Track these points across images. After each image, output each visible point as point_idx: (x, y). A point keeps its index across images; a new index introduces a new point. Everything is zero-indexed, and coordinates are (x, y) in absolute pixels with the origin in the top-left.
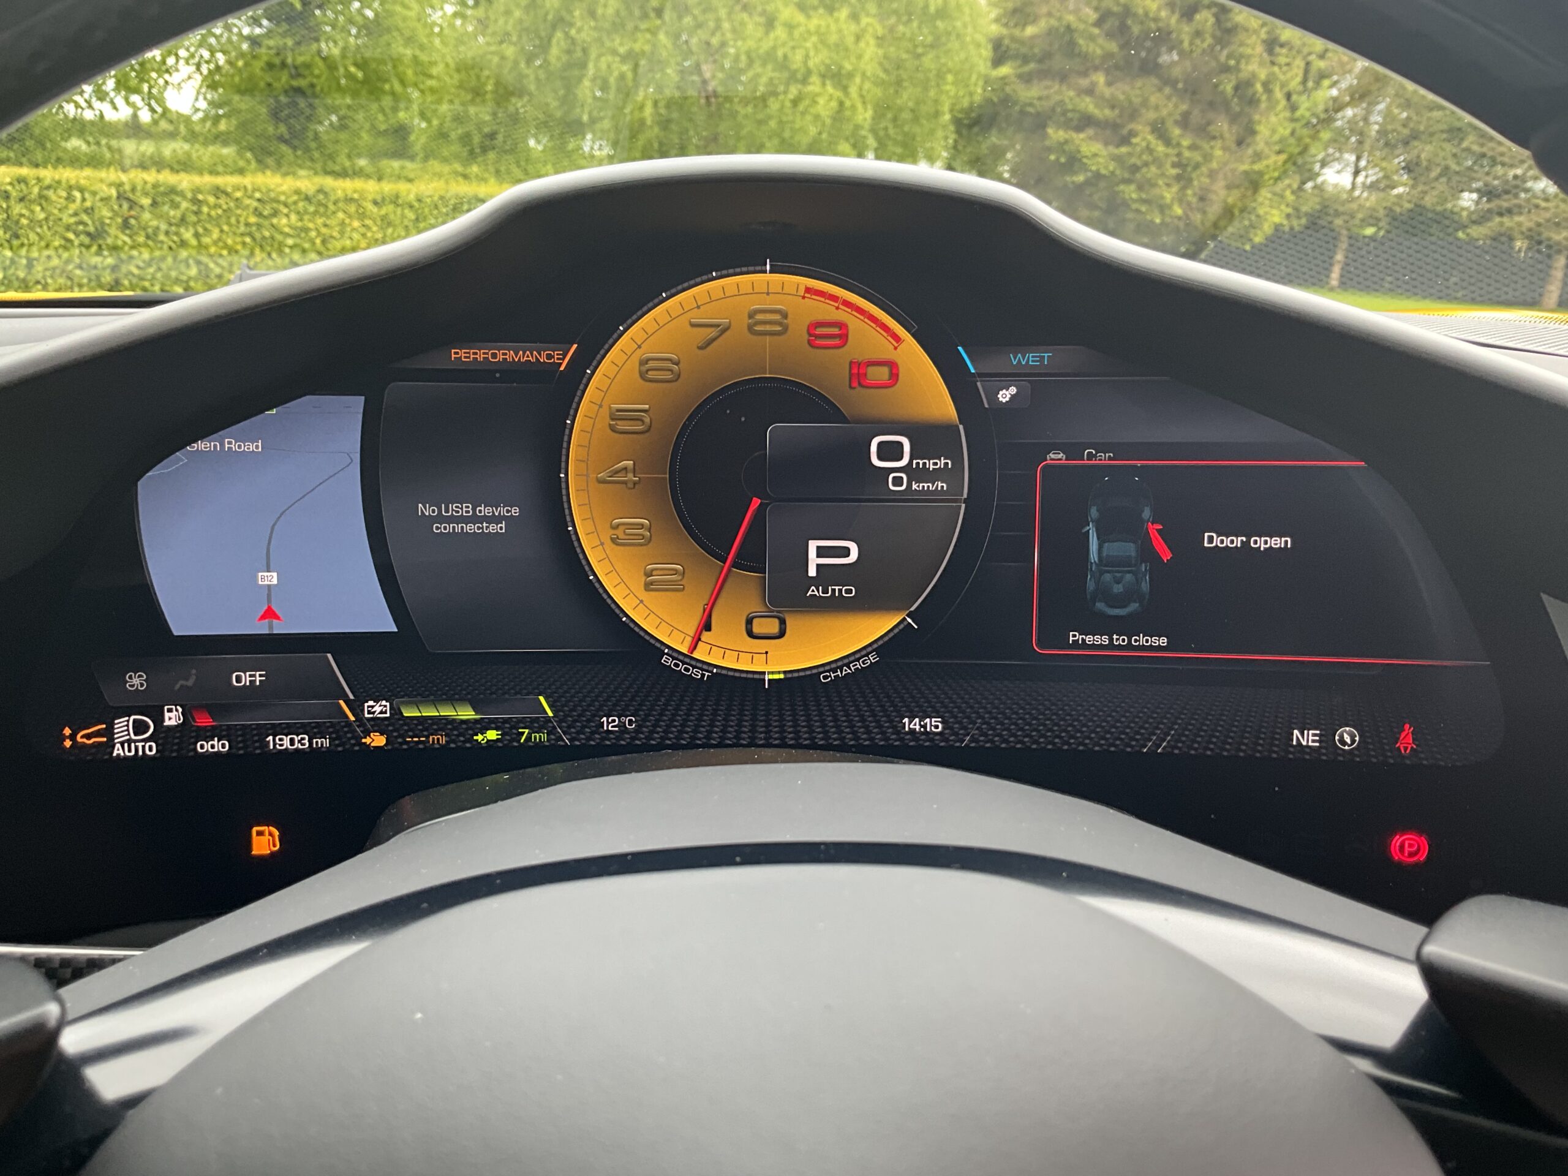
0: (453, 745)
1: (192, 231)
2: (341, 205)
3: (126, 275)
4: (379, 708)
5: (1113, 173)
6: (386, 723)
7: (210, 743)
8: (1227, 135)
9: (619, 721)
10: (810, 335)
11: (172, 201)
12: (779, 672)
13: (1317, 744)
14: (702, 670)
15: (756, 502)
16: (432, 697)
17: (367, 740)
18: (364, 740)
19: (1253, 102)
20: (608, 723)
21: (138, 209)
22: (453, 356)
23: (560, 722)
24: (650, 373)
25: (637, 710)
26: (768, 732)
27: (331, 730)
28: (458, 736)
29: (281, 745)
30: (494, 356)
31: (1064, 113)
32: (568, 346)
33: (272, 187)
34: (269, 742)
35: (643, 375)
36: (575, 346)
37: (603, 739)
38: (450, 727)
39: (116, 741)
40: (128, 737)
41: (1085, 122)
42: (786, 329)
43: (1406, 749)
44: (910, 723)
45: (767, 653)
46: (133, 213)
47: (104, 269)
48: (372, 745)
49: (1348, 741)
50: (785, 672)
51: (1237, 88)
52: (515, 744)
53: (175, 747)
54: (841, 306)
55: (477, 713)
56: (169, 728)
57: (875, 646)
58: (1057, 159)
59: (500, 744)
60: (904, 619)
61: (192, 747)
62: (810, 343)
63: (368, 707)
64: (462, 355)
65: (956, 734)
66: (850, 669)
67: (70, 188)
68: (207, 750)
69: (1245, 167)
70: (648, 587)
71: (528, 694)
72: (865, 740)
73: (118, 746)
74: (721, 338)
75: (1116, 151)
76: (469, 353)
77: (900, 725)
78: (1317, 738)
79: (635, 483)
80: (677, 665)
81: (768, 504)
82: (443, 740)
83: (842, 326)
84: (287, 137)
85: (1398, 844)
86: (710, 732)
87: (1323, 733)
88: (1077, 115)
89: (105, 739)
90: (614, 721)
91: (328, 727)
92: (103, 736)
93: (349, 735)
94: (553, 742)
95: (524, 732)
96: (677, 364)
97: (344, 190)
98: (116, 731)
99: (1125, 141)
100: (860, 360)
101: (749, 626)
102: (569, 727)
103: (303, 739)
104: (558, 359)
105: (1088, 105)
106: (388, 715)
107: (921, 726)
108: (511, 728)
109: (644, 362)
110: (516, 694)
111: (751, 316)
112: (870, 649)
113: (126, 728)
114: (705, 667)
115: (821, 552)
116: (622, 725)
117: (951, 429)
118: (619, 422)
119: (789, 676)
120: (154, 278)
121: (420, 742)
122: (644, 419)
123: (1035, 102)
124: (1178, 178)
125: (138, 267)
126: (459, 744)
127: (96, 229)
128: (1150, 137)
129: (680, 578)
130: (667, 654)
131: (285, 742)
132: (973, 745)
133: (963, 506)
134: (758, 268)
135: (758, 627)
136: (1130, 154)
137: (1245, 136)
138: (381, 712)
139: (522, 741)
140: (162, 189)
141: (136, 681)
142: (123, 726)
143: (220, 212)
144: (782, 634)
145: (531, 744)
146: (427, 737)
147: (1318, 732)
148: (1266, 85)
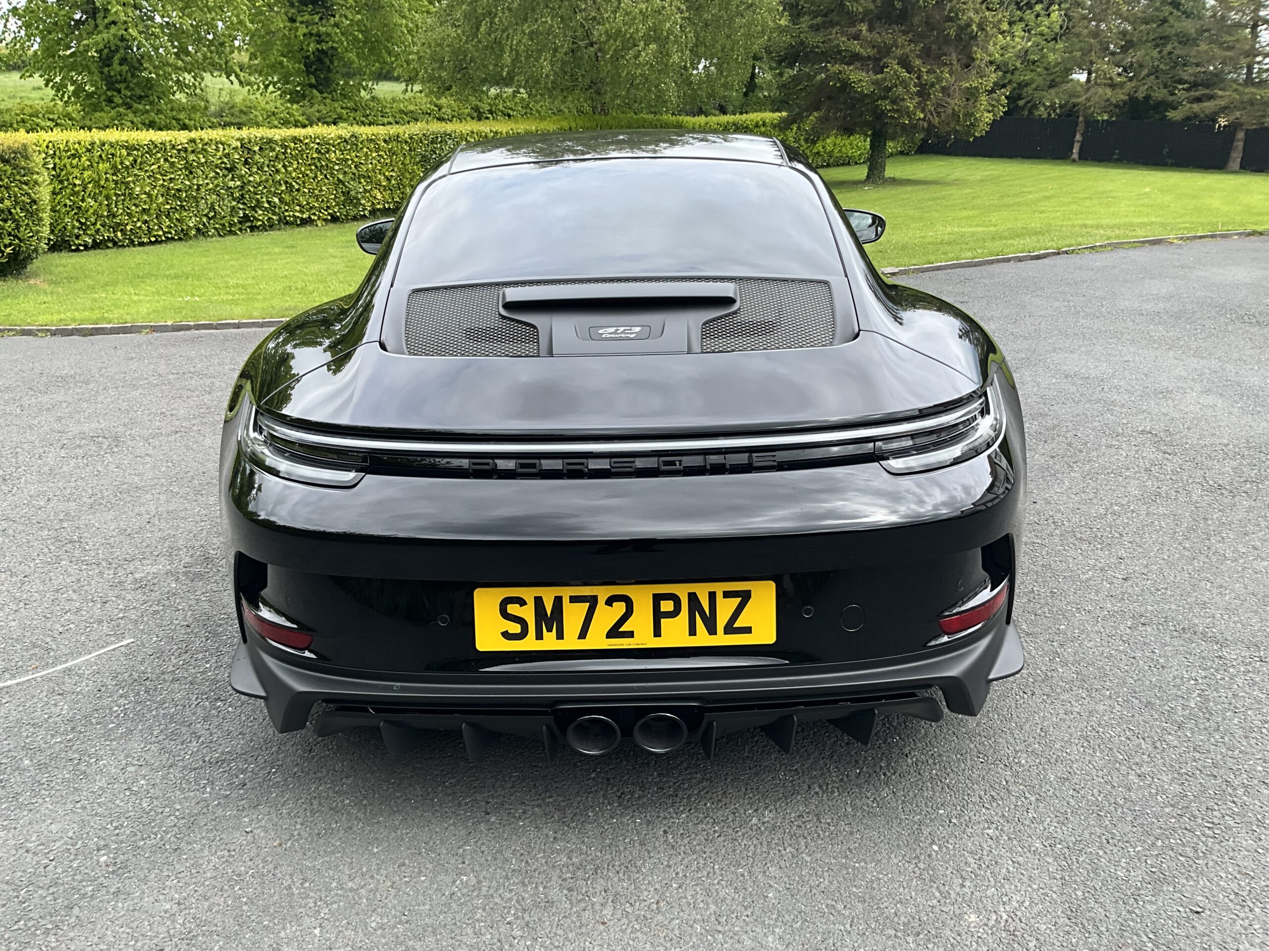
1: (282, 164)
2: (365, 143)
5: (873, 93)
8: (954, 63)
11: (271, 147)
19: (972, 38)
21: (253, 153)
31: (839, 52)
33: (325, 135)
41: (854, 58)
46: (249, 155)
51: (958, 31)
58: (835, 84)
67: (217, 142)
75: (875, 77)
84: (316, 84)
88: (848, 54)
97: (367, 134)
99: (881, 70)
105: (856, 47)
123: (820, 45)
124: (918, 94)
127: (231, 166)
128: (896, 67)
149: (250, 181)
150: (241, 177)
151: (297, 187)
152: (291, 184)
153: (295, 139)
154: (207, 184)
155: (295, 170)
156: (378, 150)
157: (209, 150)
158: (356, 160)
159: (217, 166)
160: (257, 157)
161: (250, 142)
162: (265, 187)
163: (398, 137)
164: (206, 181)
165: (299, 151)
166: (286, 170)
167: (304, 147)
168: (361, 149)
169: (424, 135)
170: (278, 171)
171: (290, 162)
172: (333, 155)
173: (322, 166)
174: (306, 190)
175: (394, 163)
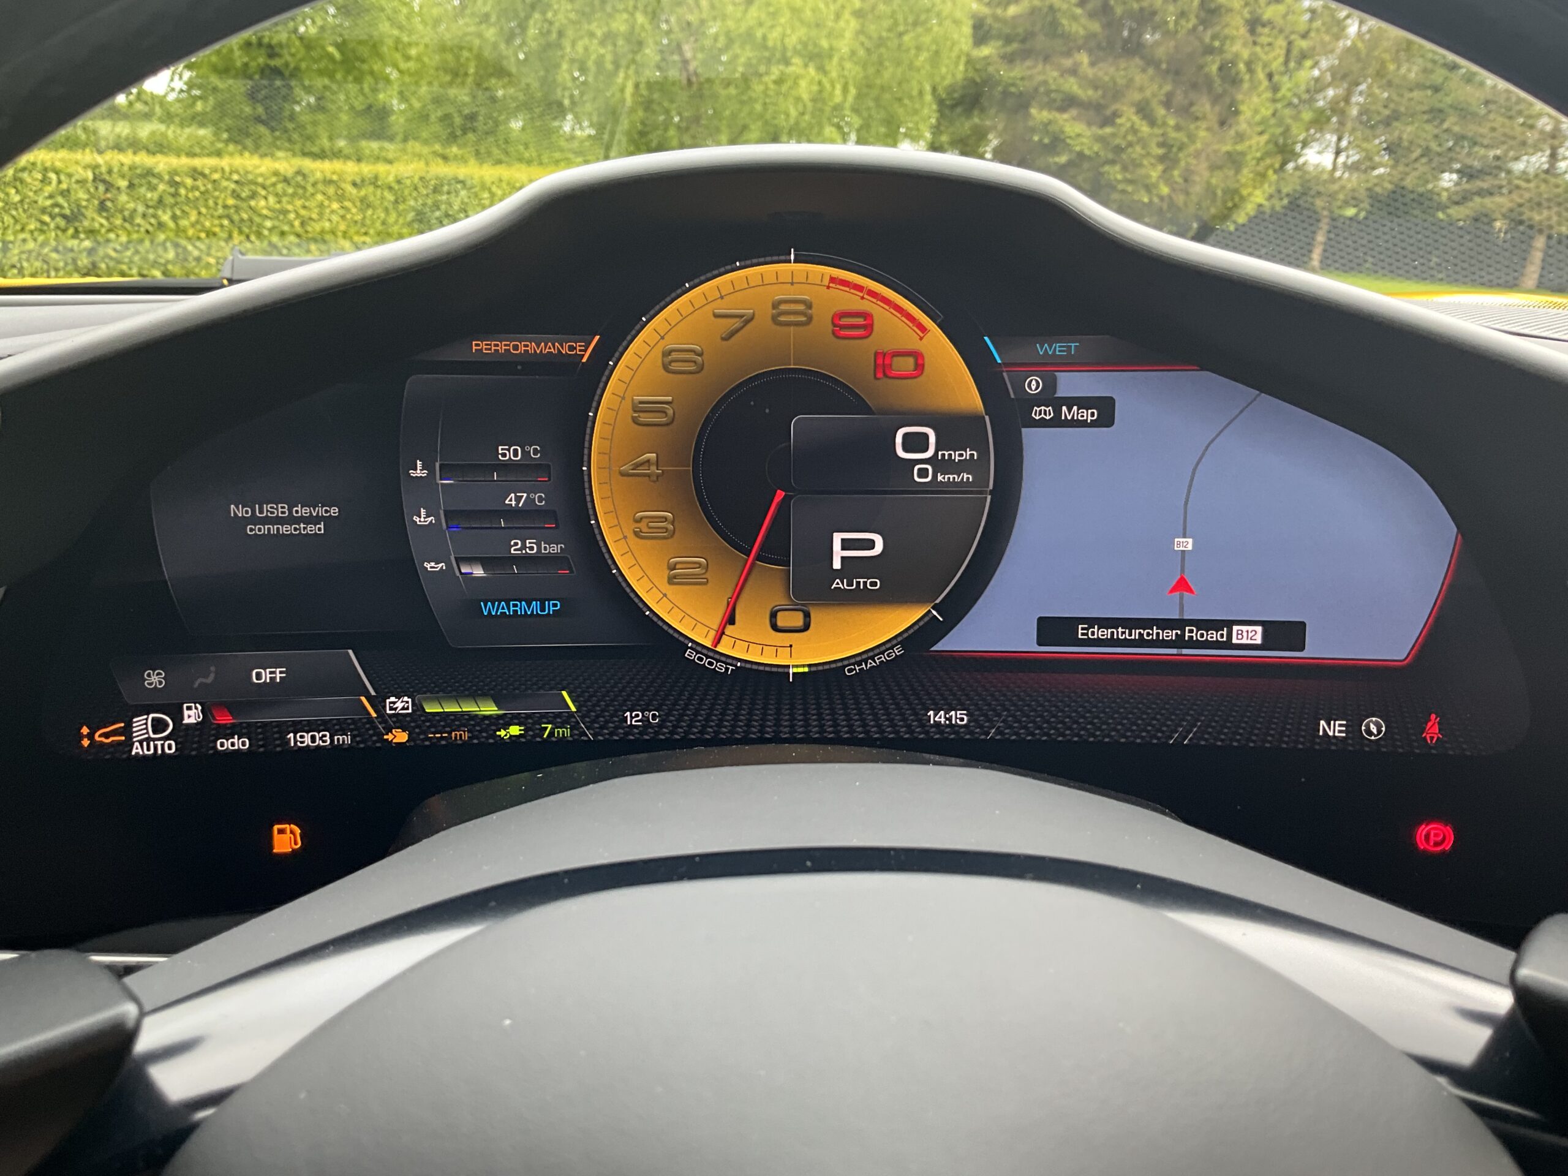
0: (475, 741)
1: (169, 213)
2: (320, 187)
3: (103, 259)
4: (401, 704)
5: (1097, 153)
6: (408, 719)
7: (230, 741)
8: (1210, 116)
9: (643, 716)
10: (835, 325)
11: (149, 183)
12: (803, 666)
13: (1344, 735)
14: (726, 664)
15: (780, 494)
16: (454, 693)
17: (389, 737)
18: (385, 737)
19: (1236, 82)
20: (632, 718)
21: (114, 191)
22: (474, 348)
23: (583, 717)
24: (673, 364)
25: (661, 705)
26: (792, 726)
27: (352, 727)
28: (480, 732)
29: (302, 742)
30: (516, 348)
31: (1048, 92)
32: (588, 337)
33: (250, 169)
34: (290, 739)
35: (666, 367)
36: (598, 337)
37: (626, 734)
38: (472, 723)
39: (135, 740)
40: (146, 736)
41: (1069, 102)
42: (810, 319)
43: (1432, 738)
44: (935, 715)
45: (791, 646)
46: (109, 195)
47: (80, 252)
48: (394, 741)
49: (1375, 731)
50: (809, 666)
51: (1220, 69)
52: (538, 739)
53: (195, 746)
54: (866, 296)
55: (500, 709)
56: (188, 725)
57: (900, 639)
58: (1041, 140)
59: (523, 740)
60: (929, 611)
61: (211, 745)
62: (834, 333)
63: (390, 703)
64: (484, 347)
65: (981, 727)
66: (875, 662)
67: (46, 170)
68: (228, 748)
69: (1228, 148)
70: (671, 580)
71: (551, 689)
72: (890, 733)
73: (137, 744)
74: (745, 329)
75: (1100, 132)
76: (490, 345)
77: (925, 718)
78: (1344, 729)
79: (658, 476)
80: (700, 659)
81: (791, 497)
82: (466, 736)
83: (867, 316)
84: (264, 117)
85: (1424, 833)
86: (734, 726)
87: (1350, 723)
88: (1058, 97)
89: (123, 738)
90: (637, 716)
91: (350, 724)
92: (121, 735)
93: (371, 732)
94: (576, 737)
95: (546, 728)
96: (701, 355)
97: (322, 172)
98: (134, 729)
99: (1109, 120)
100: (885, 350)
101: (773, 620)
102: (593, 722)
103: (325, 736)
104: (580, 351)
105: (1072, 85)
106: (410, 711)
107: (947, 719)
108: (534, 724)
109: (667, 353)
110: (540, 688)
111: (775, 305)
112: (895, 642)
113: (144, 726)
114: (729, 661)
115: (846, 545)
116: (645, 720)
117: (978, 419)
118: (641, 415)
119: (814, 669)
120: (131, 262)
121: (442, 738)
122: (668, 412)
123: (1018, 82)
124: (1162, 159)
125: (115, 250)
126: (483, 740)
127: (72, 210)
128: (1135, 118)
129: (704, 571)
130: (691, 648)
131: (306, 739)
132: (998, 737)
133: (989, 498)
134: (782, 258)
135: (782, 620)
136: (1114, 135)
137: (1228, 116)
138: (403, 708)
139: (545, 736)
140: (138, 171)
141: (155, 679)
142: (141, 725)
143: (197, 194)
144: (806, 627)
145: (554, 739)
146: (450, 733)
147: (1344, 722)
148: (1249, 64)
149: (108, 241)
150: (91, 232)
151: (196, 253)
152: (185, 249)
153: (196, 174)
154: (24, 241)
155: (193, 225)
156: (341, 197)
157: (29, 180)
158: (303, 212)
159: (43, 211)
160: (123, 198)
161: (110, 172)
162: (137, 252)
163: (376, 178)
164: (22, 236)
165: (201, 193)
166: (177, 224)
167: (210, 186)
168: (313, 195)
169: (421, 179)
170: (161, 226)
171: (183, 211)
172: (263, 203)
173: (242, 220)
174: (212, 261)
175: (368, 222)
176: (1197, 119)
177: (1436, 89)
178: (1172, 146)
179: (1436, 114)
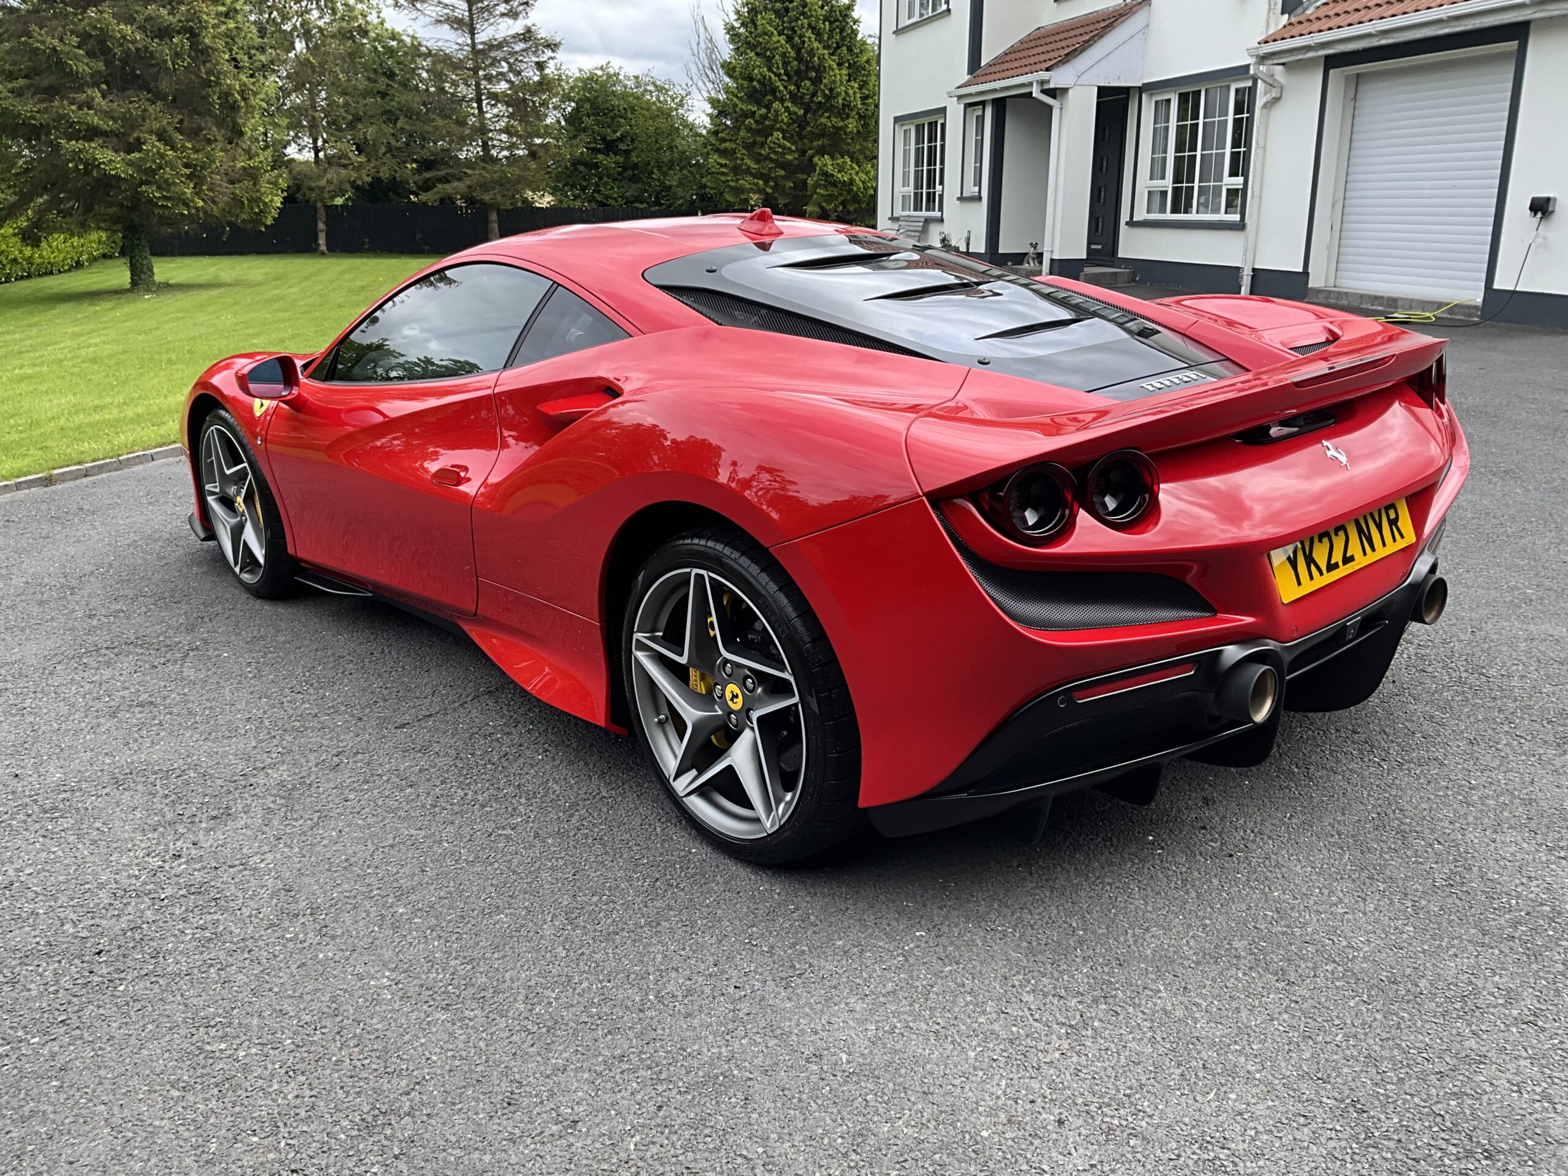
5: (132, 176)
8: (219, 138)
19: (234, 108)
41: (92, 133)
69: (242, 164)
99: (136, 146)
124: (189, 177)
128: (157, 144)
136: (143, 159)
137: (234, 137)
148: (242, 93)
176: (209, 142)
177: (384, 95)
178: (196, 165)
179: (390, 117)
